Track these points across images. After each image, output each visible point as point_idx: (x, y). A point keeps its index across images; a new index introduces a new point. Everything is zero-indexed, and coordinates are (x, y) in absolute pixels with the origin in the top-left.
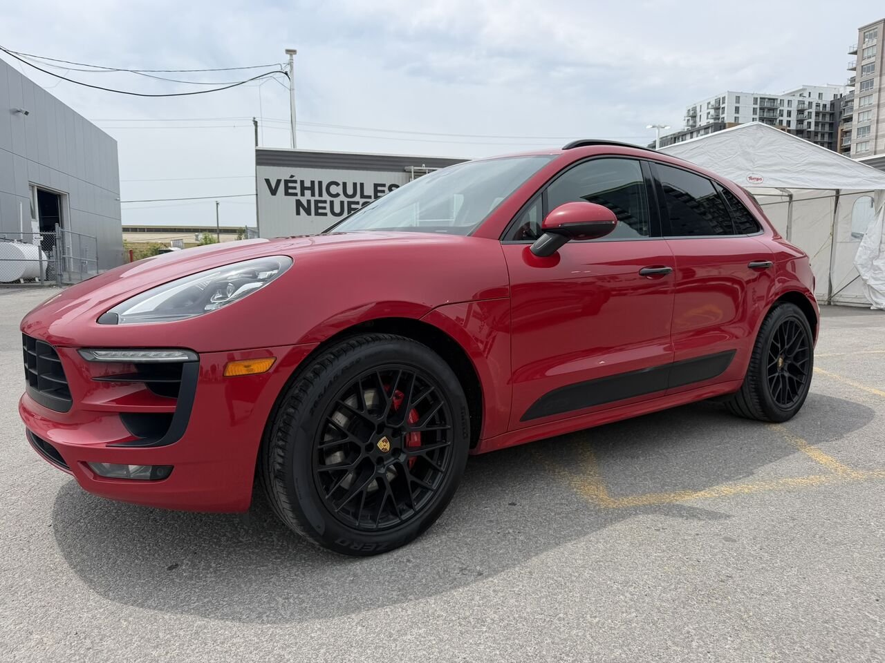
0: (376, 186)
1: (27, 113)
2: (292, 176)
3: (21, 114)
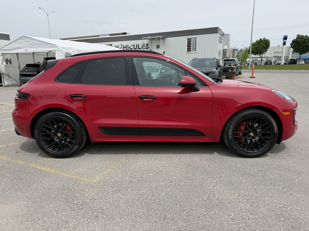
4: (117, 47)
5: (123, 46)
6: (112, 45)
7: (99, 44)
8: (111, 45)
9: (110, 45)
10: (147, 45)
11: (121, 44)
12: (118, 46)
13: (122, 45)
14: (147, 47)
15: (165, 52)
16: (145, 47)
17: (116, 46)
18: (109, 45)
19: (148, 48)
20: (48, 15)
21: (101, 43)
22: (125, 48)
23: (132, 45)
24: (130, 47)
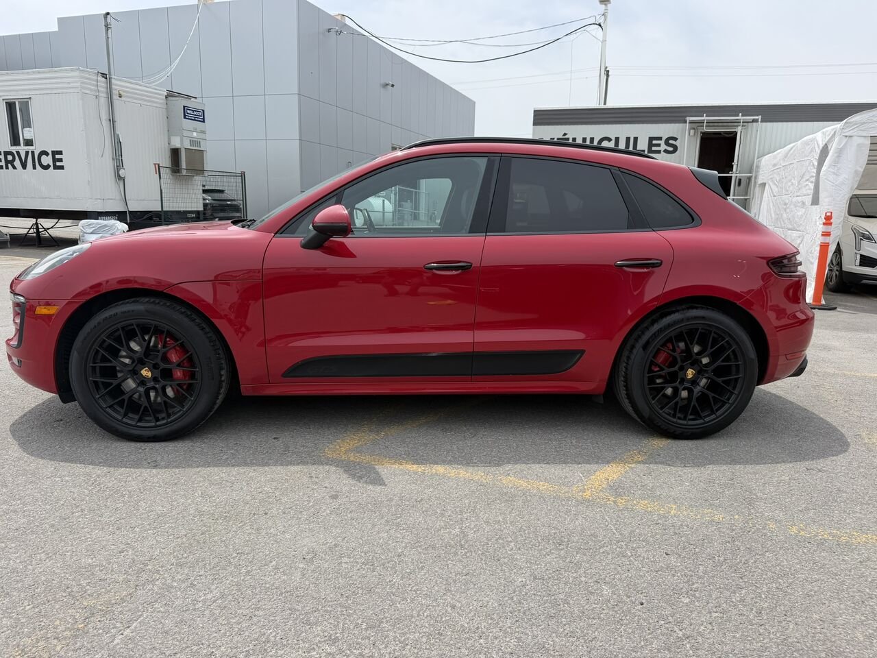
0: (651, 139)
1: (393, 86)
2: (565, 134)
3: (389, 87)
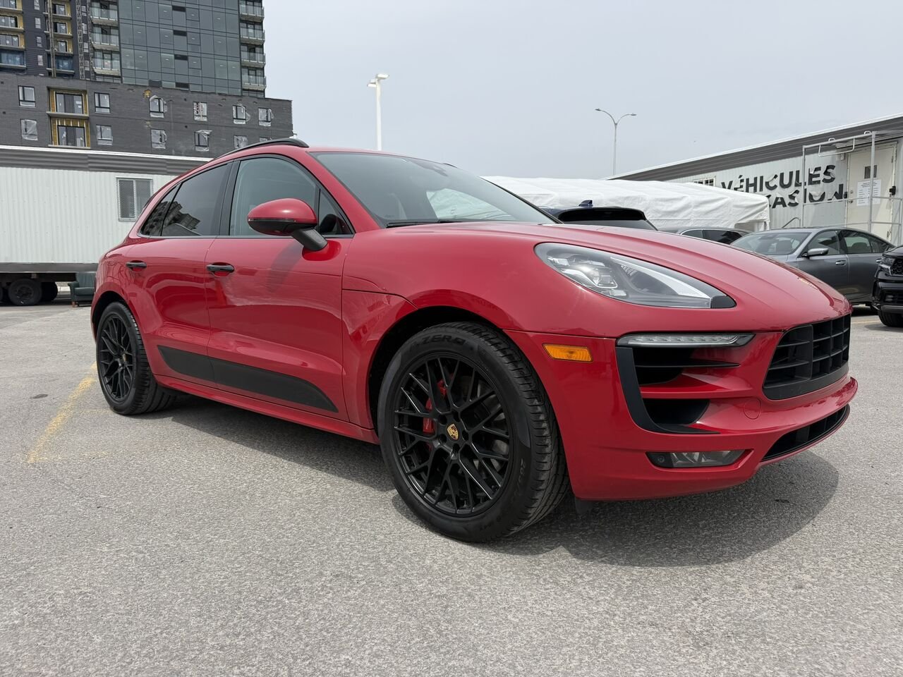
4: (727, 186)
5: (745, 181)
6: (712, 181)
7: (677, 182)
8: (710, 182)
9: (707, 182)
10: (829, 170)
11: (740, 176)
12: (731, 183)
13: (742, 178)
14: (828, 178)
15: (899, 188)
16: (822, 177)
17: (723, 184)
18: (704, 183)
19: (832, 179)
20: (616, 124)
21: (681, 179)
22: (753, 188)
23: (776, 176)
24: (767, 183)
